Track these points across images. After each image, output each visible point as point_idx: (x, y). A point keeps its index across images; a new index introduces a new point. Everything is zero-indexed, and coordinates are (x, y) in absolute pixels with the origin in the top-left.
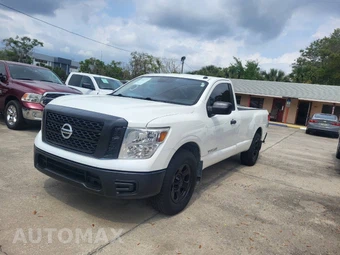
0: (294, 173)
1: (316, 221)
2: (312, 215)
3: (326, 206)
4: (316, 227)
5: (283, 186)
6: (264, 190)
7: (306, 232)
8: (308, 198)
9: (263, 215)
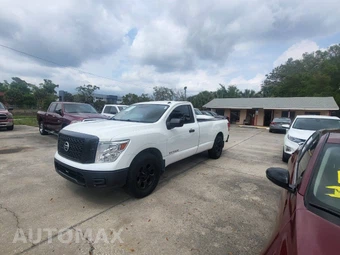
0: (246, 162)
1: (246, 198)
2: (244, 193)
3: (259, 186)
4: (243, 203)
5: (233, 173)
6: (218, 176)
7: (234, 206)
8: (248, 180)
9: (208, 195)
